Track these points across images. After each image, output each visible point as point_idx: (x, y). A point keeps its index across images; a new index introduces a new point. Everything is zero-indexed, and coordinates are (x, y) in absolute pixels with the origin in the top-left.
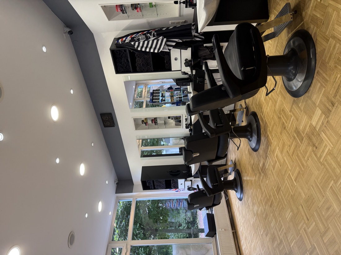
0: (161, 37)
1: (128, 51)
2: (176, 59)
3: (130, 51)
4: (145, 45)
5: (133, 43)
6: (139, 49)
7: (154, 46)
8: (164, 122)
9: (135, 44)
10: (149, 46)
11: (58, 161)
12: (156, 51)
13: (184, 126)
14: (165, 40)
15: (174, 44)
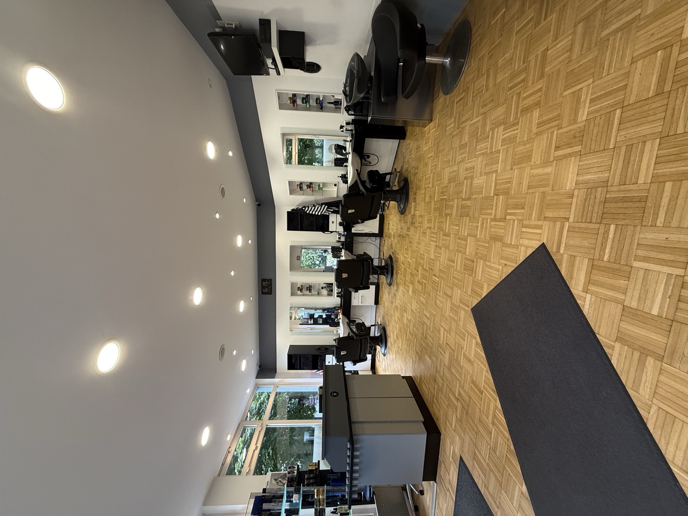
0: (324, 205)
1: (299, 214)
2: (333, 222)
3: (301, 214)
4: (312, 210)
5: (304, 208)
6: (308, 212)
7: (318, 210)
8: (317, 293)
9: (305, 209)
10: (315, 210)
11: (232, 273)
12: (319, 214)
13: (336, 295)
14: (326, 207)
15: (332, 210)
